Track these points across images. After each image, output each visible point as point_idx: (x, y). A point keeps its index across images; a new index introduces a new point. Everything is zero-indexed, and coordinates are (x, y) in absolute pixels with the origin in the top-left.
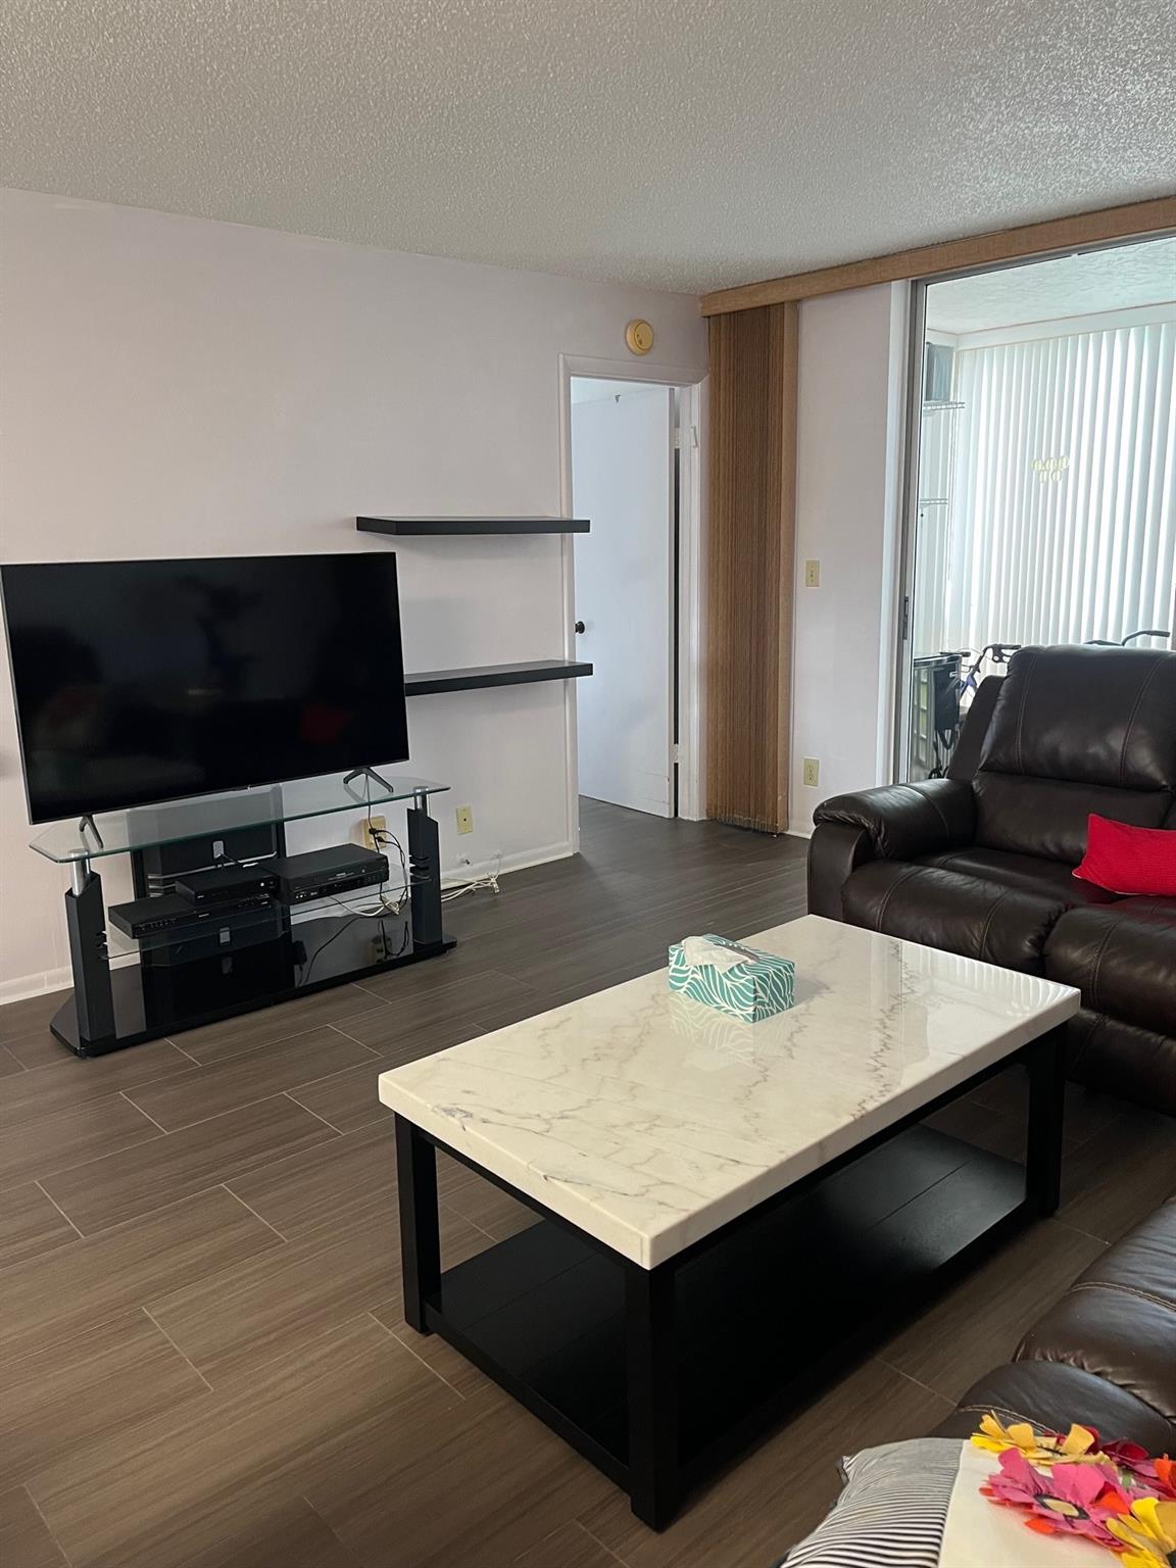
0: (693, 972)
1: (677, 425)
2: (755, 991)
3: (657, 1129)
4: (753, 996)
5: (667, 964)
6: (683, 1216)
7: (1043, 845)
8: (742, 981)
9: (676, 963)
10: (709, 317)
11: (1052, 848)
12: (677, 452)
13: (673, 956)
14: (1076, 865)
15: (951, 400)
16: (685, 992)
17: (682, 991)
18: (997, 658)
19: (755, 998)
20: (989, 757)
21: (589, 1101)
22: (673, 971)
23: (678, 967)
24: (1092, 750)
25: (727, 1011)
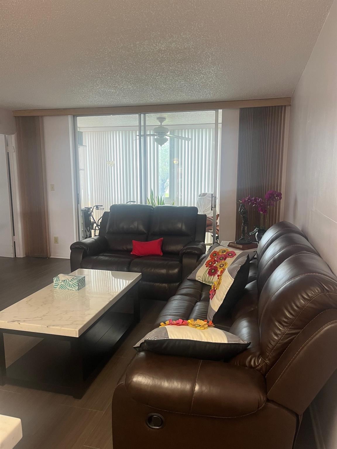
0: (61, 282)
1: (7, 146)
2: (78, 283)
3: (68, 313)
4: (77, 284)
5: (53, 282)
6: (83, 325)
7: (123, 249)
8: (75, 282)
9: (56, 281)
10: (15, 117)
11: (125, 249)
12: (8, 153)
13: (54, 280)
14: (131, 251)
15: (83, 145)
16: (59, 288)
17: (58, 288)
18: (97, 209)
19: (78, 285)
20: (108, 230)
21: (48, 312)
22: (55, 284)
23: (56, 282)
24: (131, 226)
25: (71, 290)
